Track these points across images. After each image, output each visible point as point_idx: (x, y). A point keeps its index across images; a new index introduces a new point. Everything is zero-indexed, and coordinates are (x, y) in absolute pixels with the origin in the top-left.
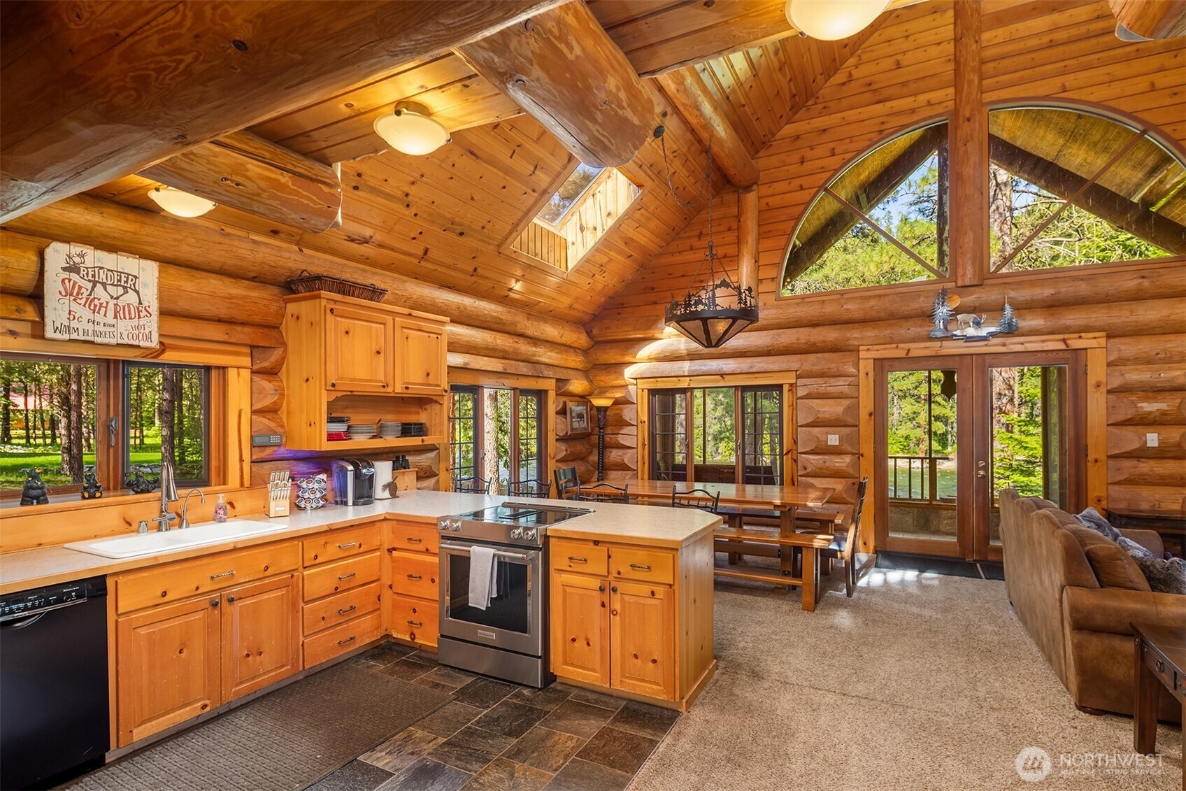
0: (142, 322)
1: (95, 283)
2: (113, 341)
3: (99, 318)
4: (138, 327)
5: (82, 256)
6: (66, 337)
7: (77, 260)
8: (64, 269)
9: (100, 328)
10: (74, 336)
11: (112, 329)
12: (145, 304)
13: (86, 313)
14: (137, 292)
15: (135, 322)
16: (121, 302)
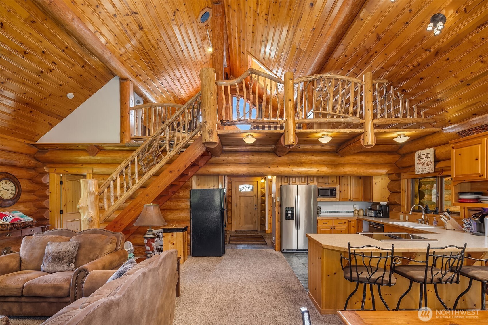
0: (431, 166)
1: (422, 158)
2: (425, 173)
3: (423, 167)
4: (430, 168)
5: (420, 153)
6: (418, 173)
7: (419, 154)
8: (418, 157)
9: (423, 170)
10: (420, 173)
11: (425, 169)
12: (431, 160)
13: (421, 167)
14: (429, 158)
15: (429, 166)
16: (427, 162)
